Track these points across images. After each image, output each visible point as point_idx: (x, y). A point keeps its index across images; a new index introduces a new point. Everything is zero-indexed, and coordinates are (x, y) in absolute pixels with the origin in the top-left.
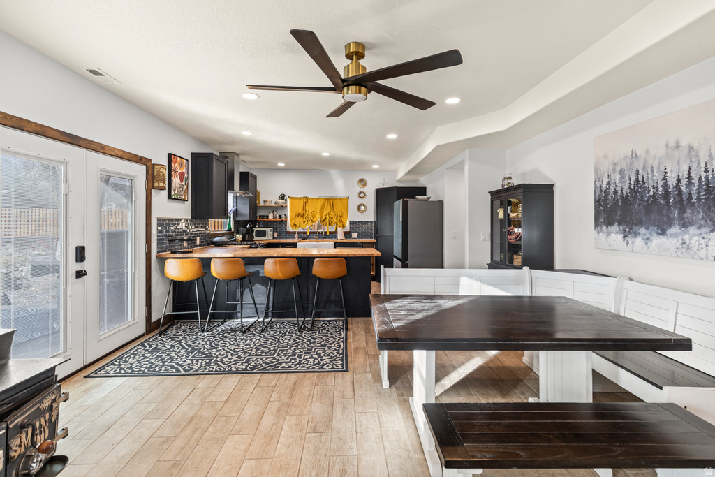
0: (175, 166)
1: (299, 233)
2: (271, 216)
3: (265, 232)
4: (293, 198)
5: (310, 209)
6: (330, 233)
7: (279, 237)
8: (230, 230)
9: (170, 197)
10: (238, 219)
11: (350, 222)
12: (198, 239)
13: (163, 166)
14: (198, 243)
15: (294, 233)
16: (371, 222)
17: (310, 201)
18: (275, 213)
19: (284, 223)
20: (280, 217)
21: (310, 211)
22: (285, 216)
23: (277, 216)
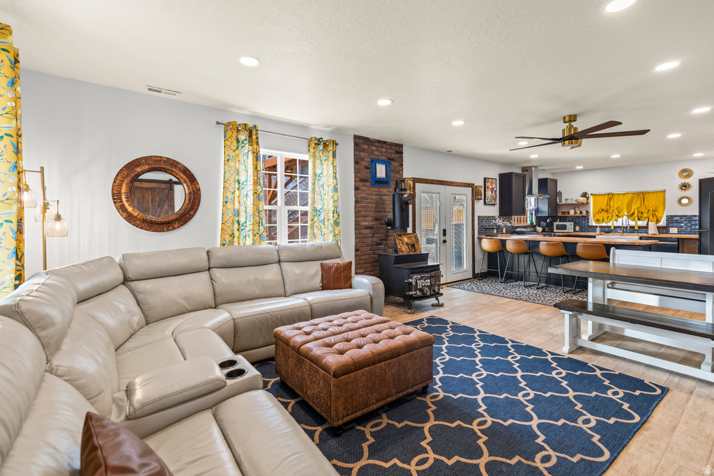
0: (488, 184)
1: (600, 227)
2: (572, 212)
3: (565, 226)
4: (596, 195)
5: (615, 204)
6: (640, 227)
7: (581, 230)
8: (532, 223)
9: (485, 203)
10: (539, 215)
11: (668, 216)
12: (504, 229)
13: (481, 187)
14: (504, 232)
15: (597, 227)
16: (695, 216)
17: (615, 197)
18: (577, 209)
19: (586, 218)
20: (581, 212)
21: (616, 206)
22: (587, 211)
23: (578, 212)
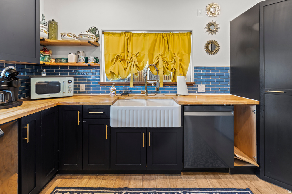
1: (116, 85)
2: (72, 59)
4: (109, 34)
5: (134, 49)
6: (165, 85)
7: (88, 91)
11: (195, 68)
15: (110, 85)
16: (227, 68)
17: (134, 38)
18: (81, 54)
19: (96, 68)
20: (86, 60)
21: (135, 53)
22: (96, 59)
23: (82, 58)
